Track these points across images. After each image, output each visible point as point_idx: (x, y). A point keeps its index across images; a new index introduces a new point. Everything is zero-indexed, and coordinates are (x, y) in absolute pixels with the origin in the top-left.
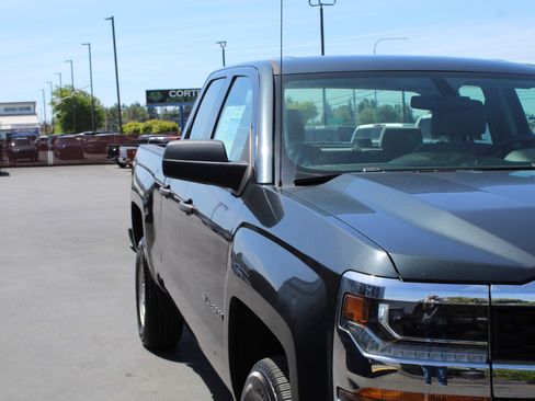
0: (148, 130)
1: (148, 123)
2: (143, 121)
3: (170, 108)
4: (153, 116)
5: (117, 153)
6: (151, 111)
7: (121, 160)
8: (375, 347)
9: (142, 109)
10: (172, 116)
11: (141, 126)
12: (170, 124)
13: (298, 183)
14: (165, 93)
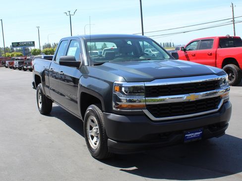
0: (12, 55)
1: (13, 53)
2: (11, 52)
3: (18, 48)
4: (13, 51)
5: (5, 63)
6: (12, 49)
7: (6, 65)
8: (121, 97)
9: (9, 49)
10: (19, 51)
11: (10, 54)
12: (20, 53)
13: (94, 65)
14: (18, 43)
